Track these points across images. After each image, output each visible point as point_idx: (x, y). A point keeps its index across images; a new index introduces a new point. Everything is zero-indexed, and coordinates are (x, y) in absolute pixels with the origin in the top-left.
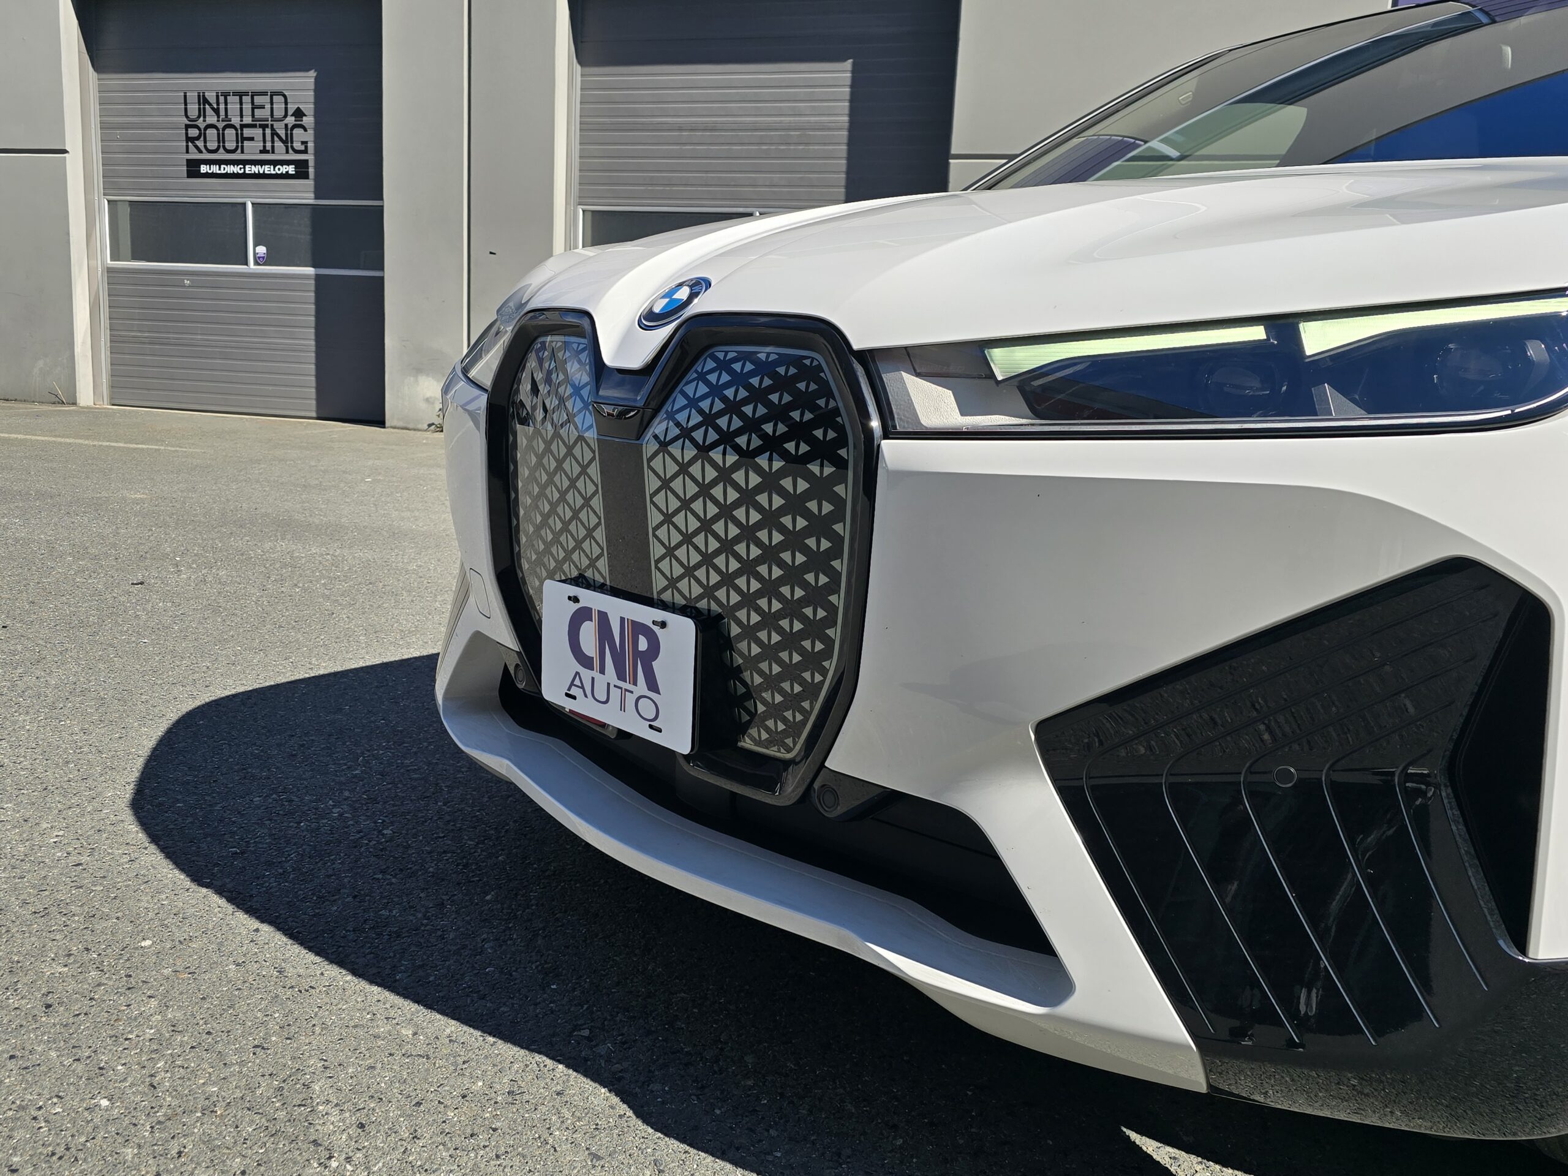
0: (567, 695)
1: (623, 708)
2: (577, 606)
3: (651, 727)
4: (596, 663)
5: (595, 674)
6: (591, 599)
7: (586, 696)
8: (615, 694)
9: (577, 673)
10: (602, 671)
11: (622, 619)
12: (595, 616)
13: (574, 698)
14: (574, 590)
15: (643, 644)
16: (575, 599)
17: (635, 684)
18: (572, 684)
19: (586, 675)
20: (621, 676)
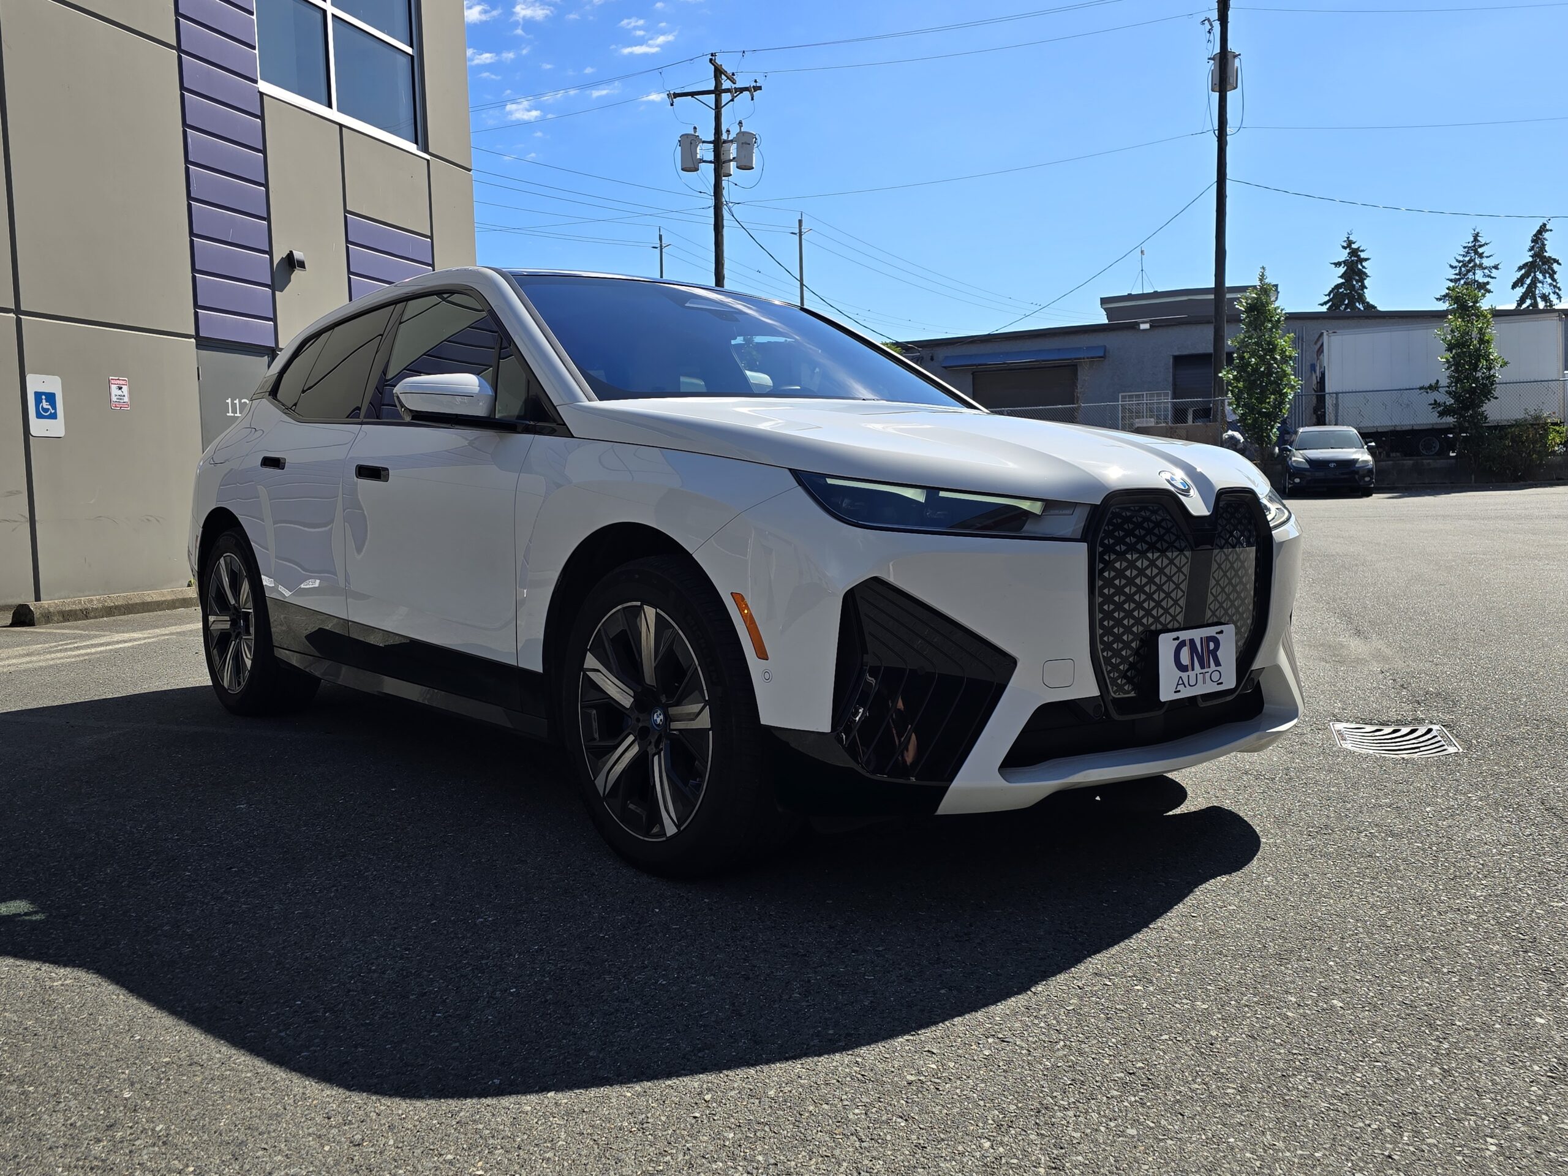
0: (1175, 692)
1: (1204, 682)
2: (1177, 642)
3: (1218, 684)
4: (1190, 668)
5: (1190, 673)
6: (1185, 635)
7: (1185, 687)
8: (1200, 677)
9: (1181, 677)
10: (1193, 670)
11: (1201, 638)
12: (1188, 643)
13: (1179, 691)
14: (1175, 634)
15: (1212, 645)
16: (1177, 638)
17: (1209, 667)
18: (1178, 684)
19: (1184, 675)
20: (1202, 667)
